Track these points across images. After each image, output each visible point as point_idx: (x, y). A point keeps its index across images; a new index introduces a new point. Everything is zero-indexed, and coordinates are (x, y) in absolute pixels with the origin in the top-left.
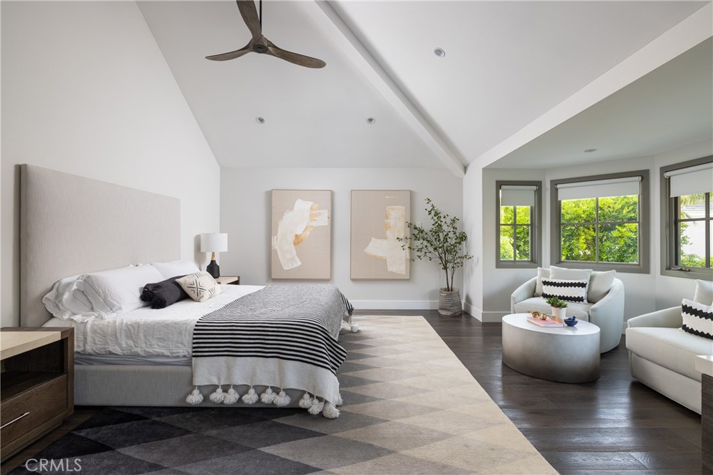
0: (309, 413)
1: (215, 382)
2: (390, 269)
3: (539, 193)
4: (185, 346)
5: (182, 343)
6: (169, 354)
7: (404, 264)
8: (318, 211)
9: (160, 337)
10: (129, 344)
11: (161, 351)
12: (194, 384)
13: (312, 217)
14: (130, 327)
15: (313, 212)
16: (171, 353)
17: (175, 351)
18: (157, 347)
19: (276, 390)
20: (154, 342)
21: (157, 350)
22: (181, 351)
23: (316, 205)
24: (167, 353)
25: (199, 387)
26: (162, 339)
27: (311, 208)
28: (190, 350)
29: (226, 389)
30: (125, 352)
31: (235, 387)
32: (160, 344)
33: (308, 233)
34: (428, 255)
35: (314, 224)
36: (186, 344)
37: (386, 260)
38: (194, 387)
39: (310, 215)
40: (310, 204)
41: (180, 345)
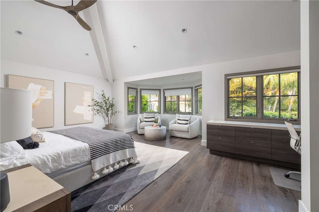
0: (133, 164)
1: (102, 166)
2: (85, 119)
3: (137, 92)
4: (87, 156)
5: (85, 156)
6: (79, 163)
7: (91, 116)
8: (45, 91)
9: (73, 156)
10: (55, 165)
11: (76, 162)
12: (94, 171)
13: (41, 94)
14: (53, 156)
15: (42, 91)
16: (80, 162)
17: (83, 160)
18: (72, 161)
19: (123, 161)
20: (70, 160)
21: (73, 163)
22: (86, 159)
23: (44, 88)
24: (78, 162)
25: (96, 172)
26: (74, 156)
27: (41, 89)
28: (90, 157)
29: (107, 167)
30: (53, 171)
31: (111, 165)
32: (74, 159)
33: (39, 102)
34: (101, 112)
35: (43, 98)
36: (88, 155)
37: (83, 115)
38: (94, 172)
39: (40, 93)
40: (41, 86)
41: (85, 157)
